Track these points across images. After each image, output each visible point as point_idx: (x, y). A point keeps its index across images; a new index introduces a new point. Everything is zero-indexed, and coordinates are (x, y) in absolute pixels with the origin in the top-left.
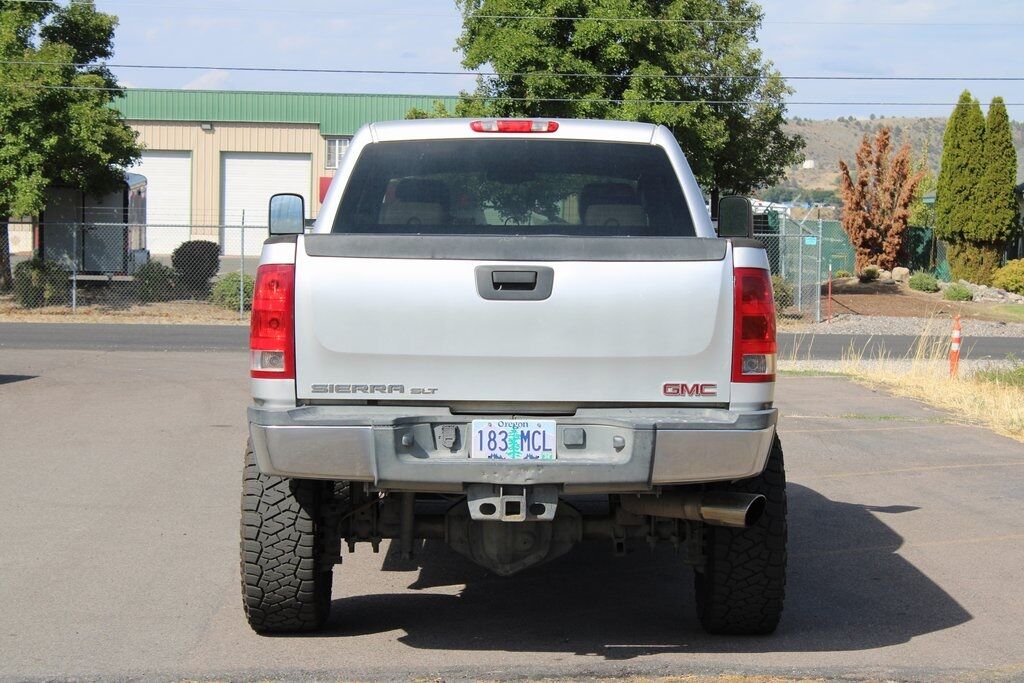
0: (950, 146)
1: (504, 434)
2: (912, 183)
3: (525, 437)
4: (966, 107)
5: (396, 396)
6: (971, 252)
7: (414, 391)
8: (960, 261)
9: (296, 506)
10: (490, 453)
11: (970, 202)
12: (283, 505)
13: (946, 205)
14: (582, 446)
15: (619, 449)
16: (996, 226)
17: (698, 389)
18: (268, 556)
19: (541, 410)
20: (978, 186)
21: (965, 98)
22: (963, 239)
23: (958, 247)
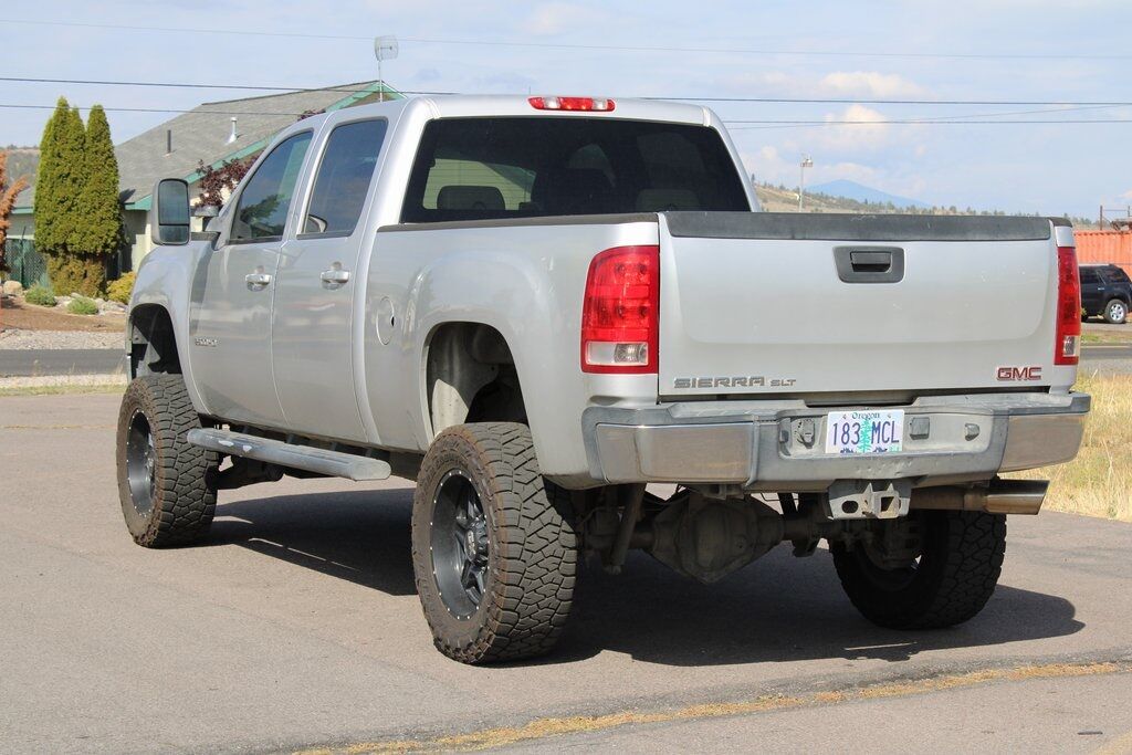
0: (49, 155)
1: (857, 427)
2: (13, 192)
3: (876, 428)
4: (64, 118)
5: (757, 389)
6: (75, 265)
7: (774, 383)
8: (63, 275)
9: (558, 519)
10: (842, 447)
11: (73, 214)
12: (546, 518)
13: (48, 216)
14: (924, 436)
15: (969, 438)
16: (101, 238)
17: (1027, 373)
18: (530, 575)
20: (80, 196)
21: (63, 105)
22: (66, 252)
23: (60, 260)
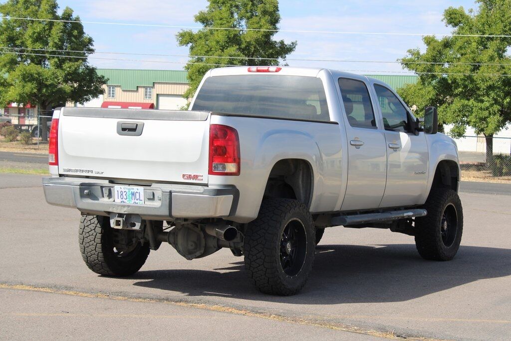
1: (126, 193)
3: (133, 194)
7: (96, 173)
10: (121, 200)
14: (152, 199)
17: (196, 177)
19: (133, 183)
